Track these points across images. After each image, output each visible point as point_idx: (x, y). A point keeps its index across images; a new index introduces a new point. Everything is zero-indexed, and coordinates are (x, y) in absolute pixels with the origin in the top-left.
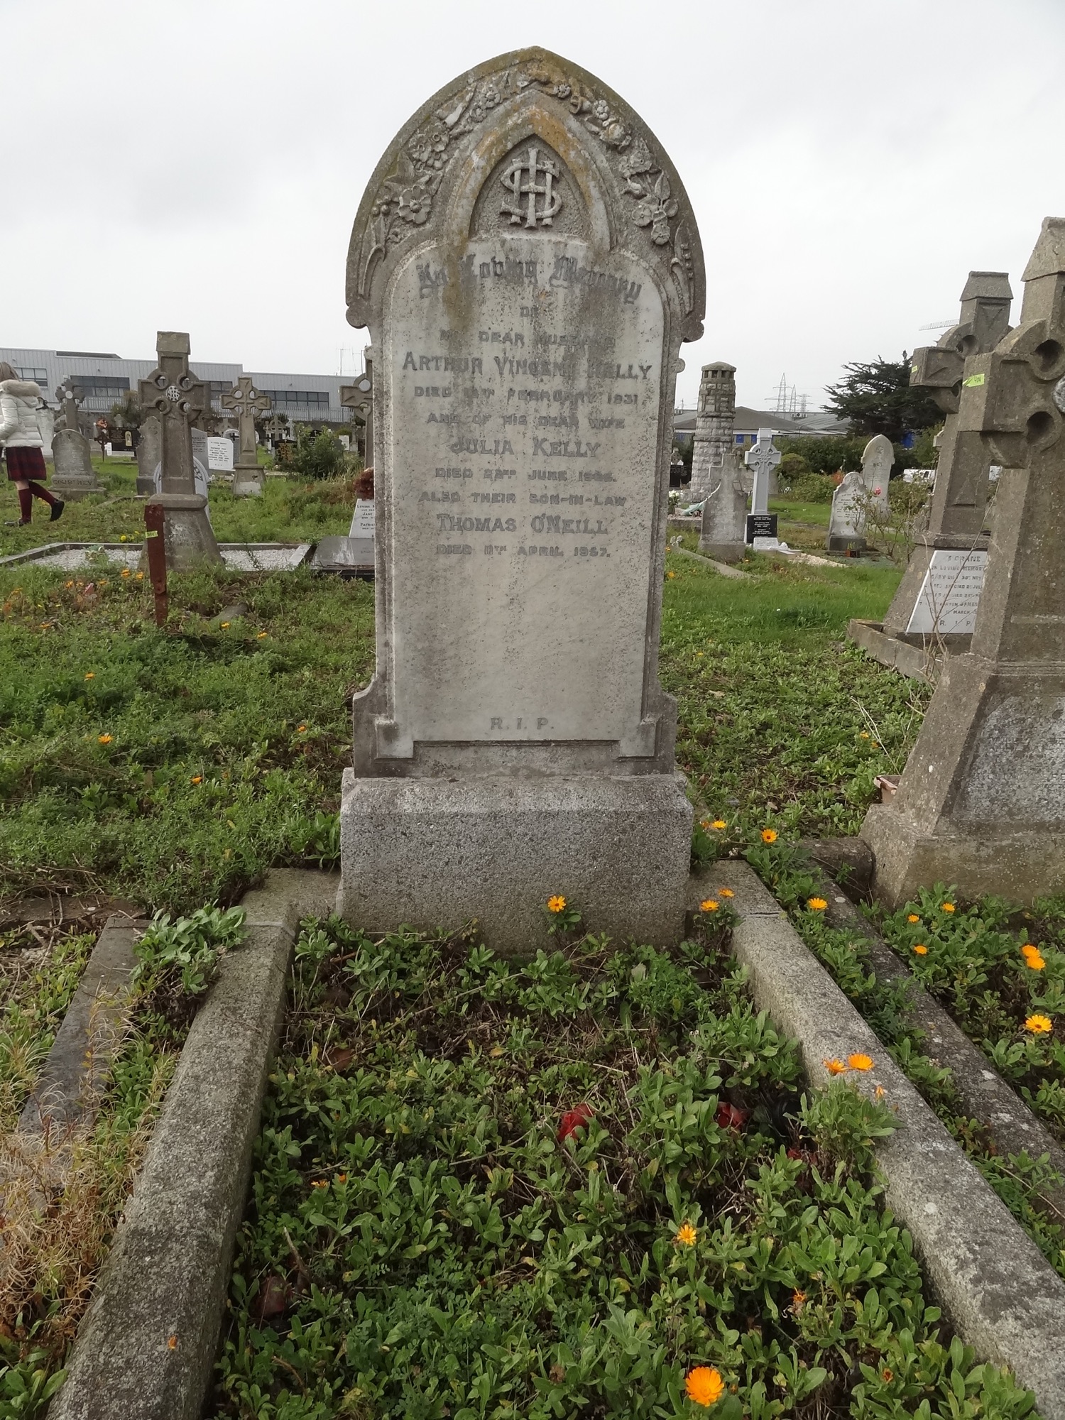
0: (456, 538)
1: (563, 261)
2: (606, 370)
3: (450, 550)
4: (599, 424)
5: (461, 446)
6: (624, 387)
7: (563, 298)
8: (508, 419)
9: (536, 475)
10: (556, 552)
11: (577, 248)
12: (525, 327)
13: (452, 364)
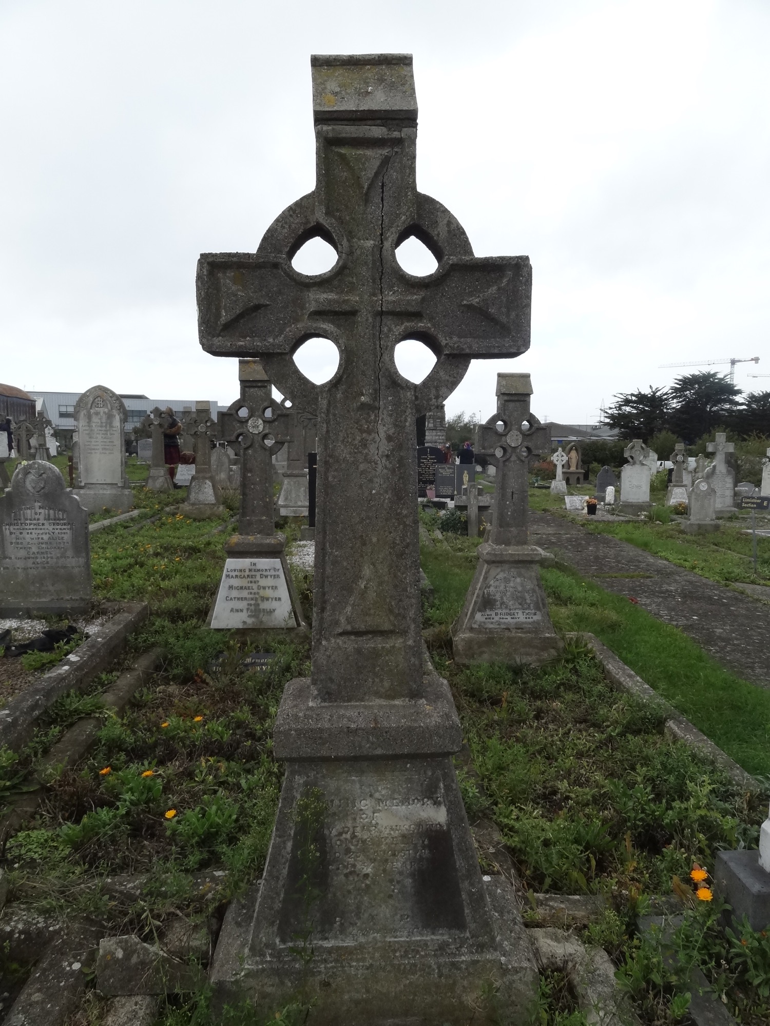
0: (90, 451)
1: (104, 412)
2: (111, 426)
4: (111, 434)
6: (114, 429)
7: (104, 417)
8: (97, 434)
9: (102, 442)
10: (106, 453)
11: (106, 410)
12: (99, 421)
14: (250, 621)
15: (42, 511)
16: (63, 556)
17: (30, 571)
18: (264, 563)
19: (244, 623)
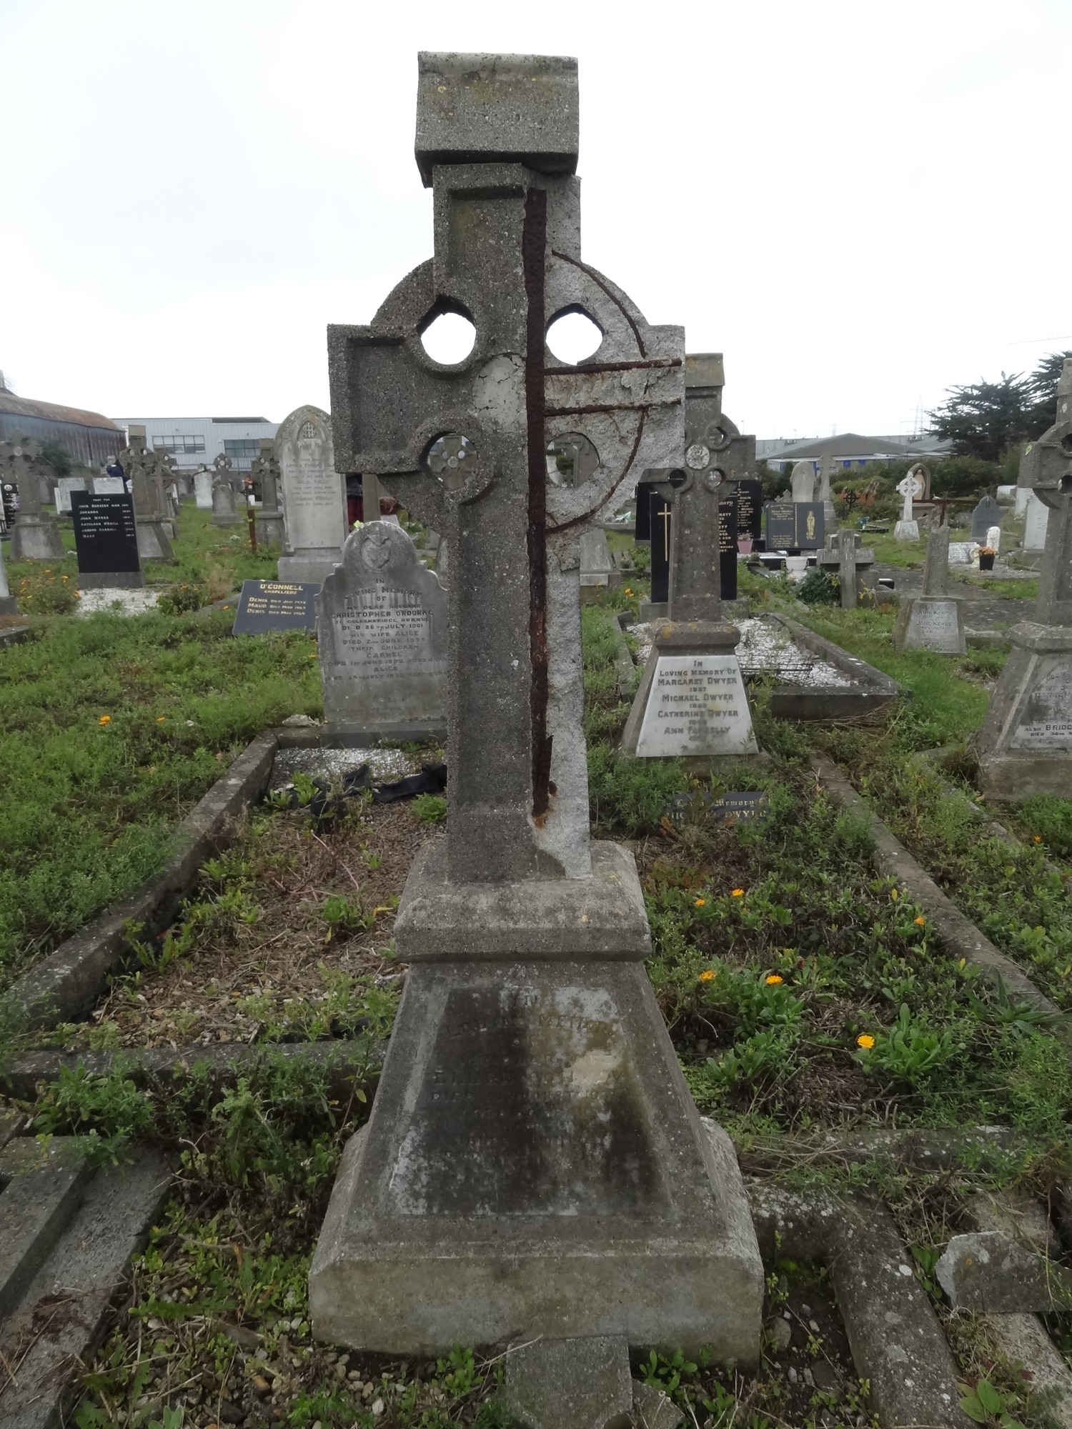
0: (299, 502)
1: (317, 445)
3: (299, 505)
4: (328, 476)
5: (299, 482)
7: (317, 452)
8: (308, 476)
9: (316, 488)
10: (321, 504)
11: (319, 441)
12: (310, 458)
13: (296, 466)
14: (692, 745)
15: (386, 594)
16: (418, 659)
17: (371, 681)
18: (713, 661)
19: (685, 748)
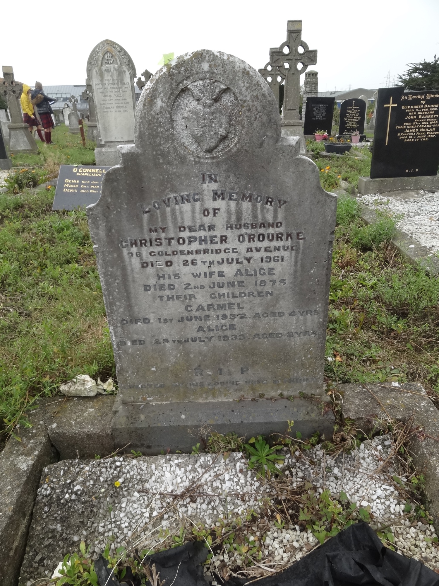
0: (106, 110)
1: (114, 68)
2: (123, 84)
3: (105, 112)
4: (123, 92)
5: (105, 96)
6: (126, 86)
7: (115, 74)
8: (111, 92)
9: (116, 100)
10: (120, 111)
11: (116, 66)
12: (111, 78)
13: (102, 84)
15: (220, 204)
16: (271, 312)
17: (193, 346)
